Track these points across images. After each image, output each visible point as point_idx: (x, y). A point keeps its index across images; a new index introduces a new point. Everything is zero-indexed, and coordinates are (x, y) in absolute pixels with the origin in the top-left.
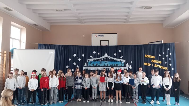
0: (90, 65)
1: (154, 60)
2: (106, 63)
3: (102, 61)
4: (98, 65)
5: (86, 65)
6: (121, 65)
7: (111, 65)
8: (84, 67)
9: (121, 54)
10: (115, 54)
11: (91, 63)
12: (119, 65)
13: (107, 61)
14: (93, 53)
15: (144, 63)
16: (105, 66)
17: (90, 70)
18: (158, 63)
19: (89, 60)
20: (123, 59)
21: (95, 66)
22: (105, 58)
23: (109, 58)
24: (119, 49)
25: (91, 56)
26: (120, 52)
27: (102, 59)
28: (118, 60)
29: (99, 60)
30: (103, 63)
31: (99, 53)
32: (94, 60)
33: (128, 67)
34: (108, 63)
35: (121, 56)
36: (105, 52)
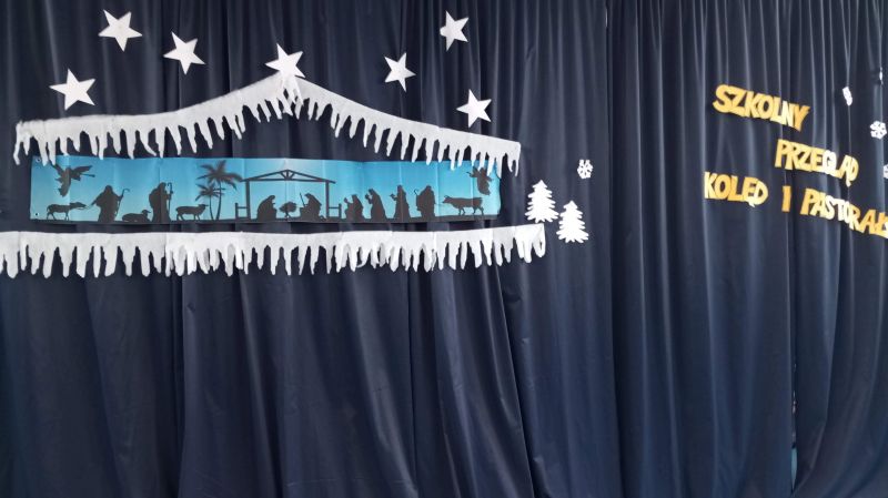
0: (53, 208)
1: (801, 147)
2: (288, 176)
3: (228, 145)
4: (181, 210)
6: (476, 203)
7: (356, 206)
9: (472, 71)
11: (68, 176)
12: (448, 200)
13: (297, 153)
14: (105, 33)
15: (707, 174)
16: (280, 215)
17: (66, 273)
18: (829, 176)
19: (34, 142)
20: (497, 126)
21: (135, 225)
22: (268, 114)
23: (329, 109)
24: (446, 8)
25: (71, 76)
26: (463, 38)
27: (233, 125)
28: (437, 144)
29: (183, 131)
30: (244, 184)
31: (193, 43)
32: (123, 134)
33: (546, 223)
34: (319, 180)
35: (471, 96)
36: (274, 37)
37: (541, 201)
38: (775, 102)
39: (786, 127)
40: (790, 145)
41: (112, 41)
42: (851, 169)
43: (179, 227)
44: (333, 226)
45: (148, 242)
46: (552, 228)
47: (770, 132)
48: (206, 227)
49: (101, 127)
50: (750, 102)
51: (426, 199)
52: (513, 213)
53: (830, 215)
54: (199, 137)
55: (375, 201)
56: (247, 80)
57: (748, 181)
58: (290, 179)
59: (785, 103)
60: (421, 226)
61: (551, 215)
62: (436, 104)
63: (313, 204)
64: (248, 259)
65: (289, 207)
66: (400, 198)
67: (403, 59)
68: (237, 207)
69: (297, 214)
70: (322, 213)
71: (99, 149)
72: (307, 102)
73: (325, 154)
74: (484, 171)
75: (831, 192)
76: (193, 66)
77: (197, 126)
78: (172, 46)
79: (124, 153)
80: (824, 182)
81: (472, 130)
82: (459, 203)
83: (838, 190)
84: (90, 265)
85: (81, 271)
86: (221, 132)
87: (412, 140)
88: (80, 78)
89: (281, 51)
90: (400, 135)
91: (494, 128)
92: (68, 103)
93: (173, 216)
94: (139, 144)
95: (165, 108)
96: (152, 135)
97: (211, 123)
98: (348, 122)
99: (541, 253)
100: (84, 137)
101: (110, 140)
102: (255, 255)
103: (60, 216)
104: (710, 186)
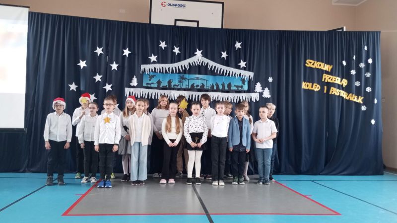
0: (147, 84)
1: (330, 76)
2: (198, 79)
4: (174, 85)
7: (213, 86)
9: (242, 55)
12: (235, 86)
13: (200, 73)
14: (160, 46)
15: (303, 82)
16: (195, 88)
17: (150, 98)
18: (338, 84)
19: (144, 69)
20: (248, 68)
21: (164, 88)
22: (194, 64)
23: (208, 63)
24: (237, 40)
25: (153, 55)
26: (240, 47)
27: (186, 67)
28: (233, 72)
29: (175, 68)
30: (187, 81)
31: (178, 48)
32: (163, 68)
33: (259, 93)
34: (204, 80)
35: (242, 61)
36: (196, 47)
37: (258, 87)
38: (322, 64)
39: (326, 71)
40: (327, 75)
41: (161, 47)
42: (345, 82)
43: (173, 89)
44: (207, 91)
45: (167, 92)
46: (261, 94)
47: (321, 72)
48: (179, 89)
49: (158, 66)
50: (316, 64)
51: (229, 85)
52: (251, 90)
53: (338, 94)
54: (179, 69)
55: (217, 85)
56: (190, 57)
57: (315, 84)
58: (198, 80)
59: (326, 65)
60: (228, 92)
61: (261, 91)
62: (233, 63)
63: (203, 85)
64: (188, 97)
65: (197, 86)
66: (223, 85)
67: (226, 52)
68: (186, 85)
69: (199, 87)
70: (205, 87)
71: (158, 71)
72: (203, 62)
73: (206, 74)
74: (244, 79)
75: (339, 88)
76: (178, 53)
77: (179, 67)
78: (174, 49)
79: (163, 72)
80: (337, 86)
81: (242, 69)
82: (237, 87)
83: (341, 88)
84: (155, 96)
85: (153, 98)
86: (184, 68)
87: (227, 71)
88: (155, 56)
89: (197, 50)
90: (224, 70)
91: (247, 69)
92: (152, 61)
93: (172, 86)
94: (166, 70)
95: (172, 63)
96: (169, 68)
97: (182, 66)
98: (212, 67)
99: (258, 100)
100: (155, 68)
101: (160, 69)
102: (189, 96)
103: (149, 86)
104: (304, 85)
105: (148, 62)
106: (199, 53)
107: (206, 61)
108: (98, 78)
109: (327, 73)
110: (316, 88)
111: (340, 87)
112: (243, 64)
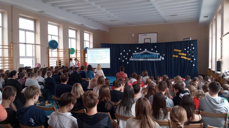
3: (143, 54)
5: (132, 57)
6: (157, 57)
8: (130, 59)
9: (157, 49)
10: (152, 49)
11: (135, 56)
12: (155, 57)
13: (146, 54)
24: (155, 45)
26: (156, 47)
36: (145, 48)
37: (161, 57)
41: (137, 49)
42: (185, 55)
44: (148, 58)
45: (139, 59)
46: (161, 59)
47: (178, 52)
50: (177, 50)
51: (153, 57)
53: (183, 58)
55: (150, 57)
58: (146, 56)
59: (180, 50)
62: (154, 51)
66: (152, 57)
73: (148, 54)
76: (141, 50)
88: (136, 51)
95: (140, 52)
104: (174, 56)
105: (134, 52)
106: (146, 50)
107: (148, 51)
108: (124, 57)
109: (180, 52)
110: (177, 56)
111: (184, 56)
112: (157, 51)
